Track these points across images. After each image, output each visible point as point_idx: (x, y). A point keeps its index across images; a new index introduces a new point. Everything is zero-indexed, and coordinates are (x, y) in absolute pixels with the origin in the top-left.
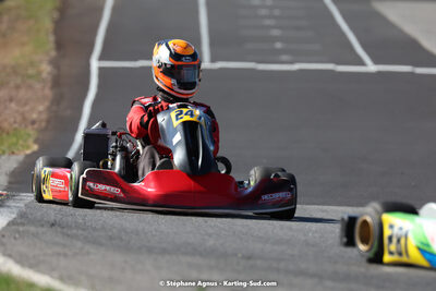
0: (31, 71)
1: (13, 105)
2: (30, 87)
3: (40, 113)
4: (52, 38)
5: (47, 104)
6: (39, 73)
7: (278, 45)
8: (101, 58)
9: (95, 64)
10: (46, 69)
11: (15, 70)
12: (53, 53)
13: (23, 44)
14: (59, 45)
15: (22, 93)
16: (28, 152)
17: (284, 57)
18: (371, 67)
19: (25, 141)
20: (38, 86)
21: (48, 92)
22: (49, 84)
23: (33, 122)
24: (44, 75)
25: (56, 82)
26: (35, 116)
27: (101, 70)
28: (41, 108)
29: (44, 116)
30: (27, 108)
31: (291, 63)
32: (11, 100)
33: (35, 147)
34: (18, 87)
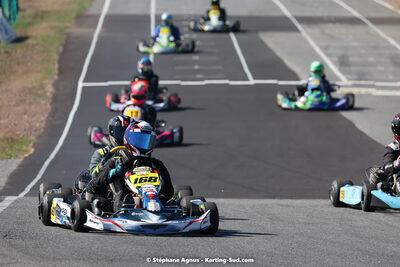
0: (40, 92)
1: (26, 117)
2: (39, 103)
3: (42, 122)
4: (57, 66)
5: (46, 115)
6: (45, 92)
7: (196, 67)
8: (85, 81)
9: (81, 84)
10: (50, 89)
11: (31, 91)
12: (56, 77)
13: (38, 72)
14: (61, 71)
15: (33, 108)
16: (27, 155)
17: (199, 76)
18: (252, 81)
19: (27, 146)
20: (43, 102)
21: (49, 107)
22: (50, 101)
23: (35, 131)
24: (48, 94)
25: (55, 99)
26: (38, 125)
27: (84, 88)
28: (43, 119)
29: (43, 125)
30: (34, 119)
31: (202, 80)
32: (25, 114)
33: (32, 150)
34: (31, 103)
